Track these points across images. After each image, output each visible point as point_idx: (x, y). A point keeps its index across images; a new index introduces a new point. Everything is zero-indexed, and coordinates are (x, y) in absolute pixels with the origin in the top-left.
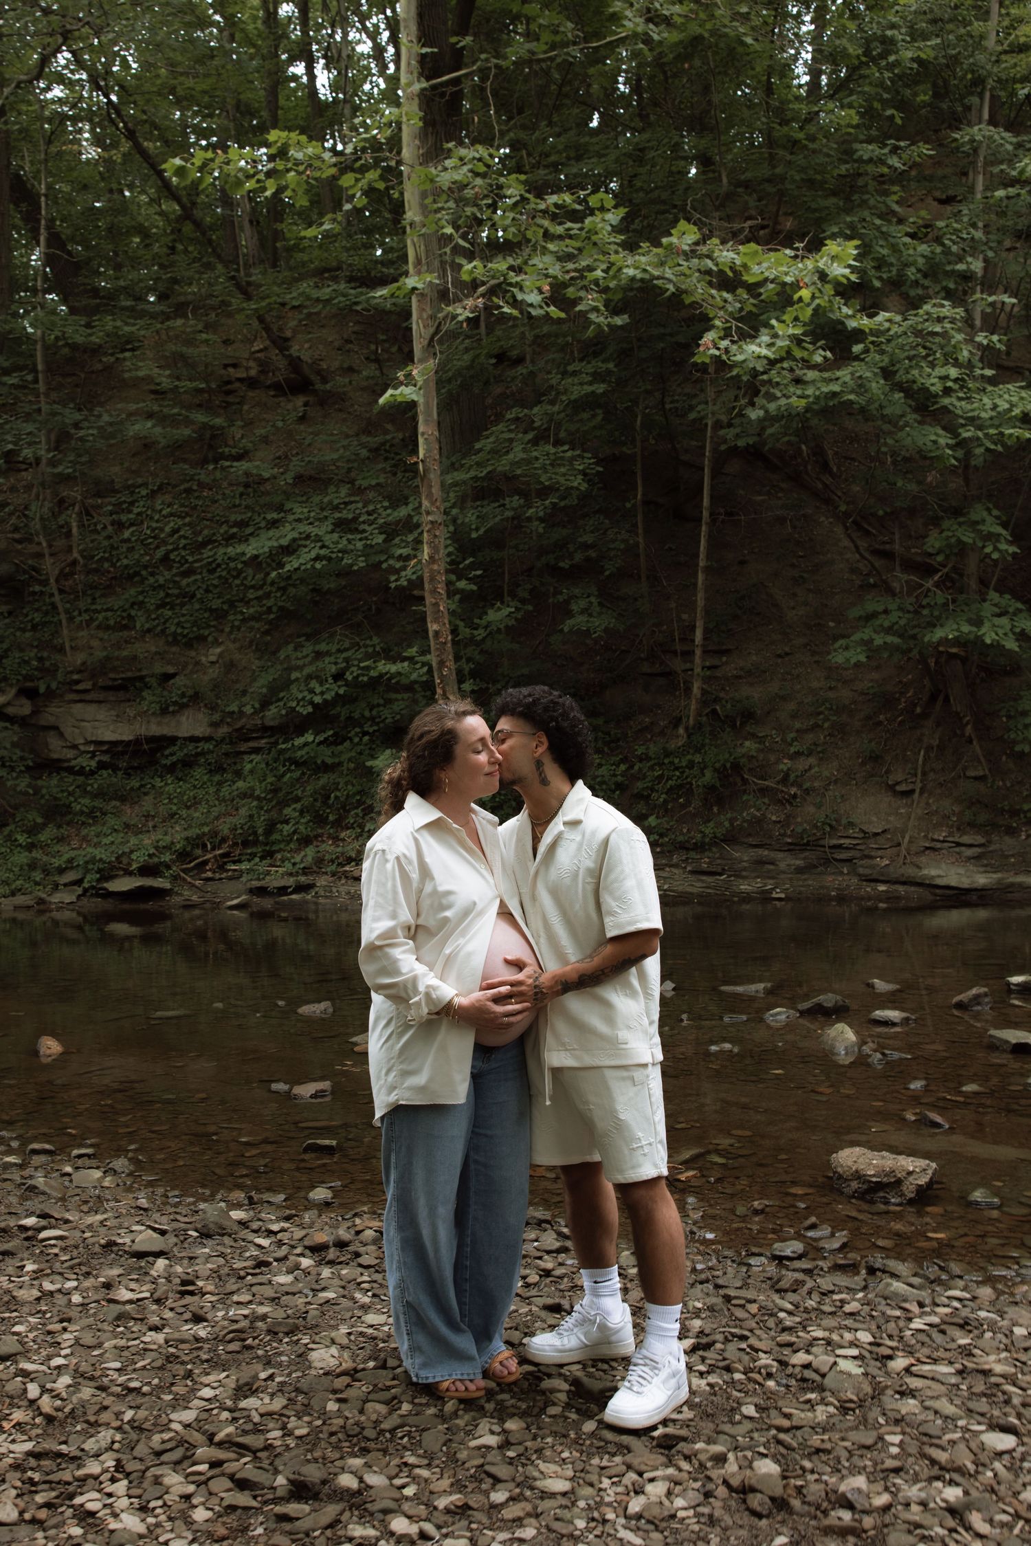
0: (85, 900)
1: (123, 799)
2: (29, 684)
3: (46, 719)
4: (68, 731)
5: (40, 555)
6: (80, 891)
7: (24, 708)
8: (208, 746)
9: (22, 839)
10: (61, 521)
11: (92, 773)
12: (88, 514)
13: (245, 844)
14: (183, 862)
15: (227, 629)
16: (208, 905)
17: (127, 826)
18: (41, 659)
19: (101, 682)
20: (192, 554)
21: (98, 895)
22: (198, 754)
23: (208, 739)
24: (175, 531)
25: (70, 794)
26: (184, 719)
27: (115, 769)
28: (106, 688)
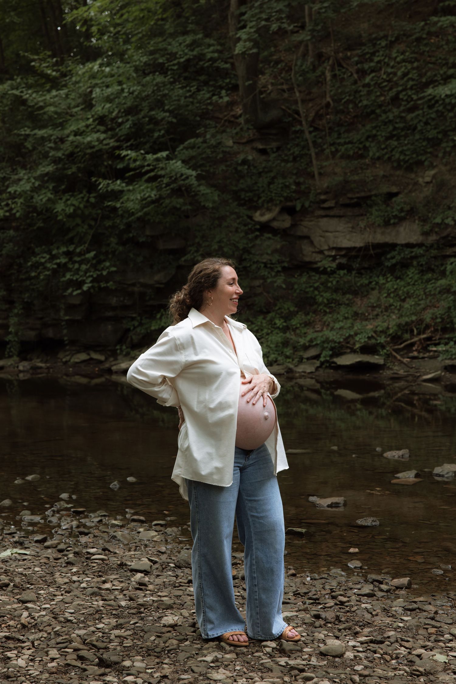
0: (321, 371)
1: (355, 293)
2: (289, 204)
3: (302, 230)
4: (317, 240)
5: (296, 102)
6: (318, 363)
7: (286, 222)
8: (421, 251)
9: (279, 322)
10: (318, 73)
11: (333, 272)
12: (340, 65)
13: (444, 330)
14: (395, 344)
15: (440, 155)
16: (410, 378)
17: (356, 314)
18: (298, 184)
19: (342, 200)
20: (417, 93)
21: (330, 367)
22: (412, 258)
23: (420, 245)
24: (405, 75)
25: (316, 289)
26: (402, 229)
27: (350, 270)
28: (345, 206)
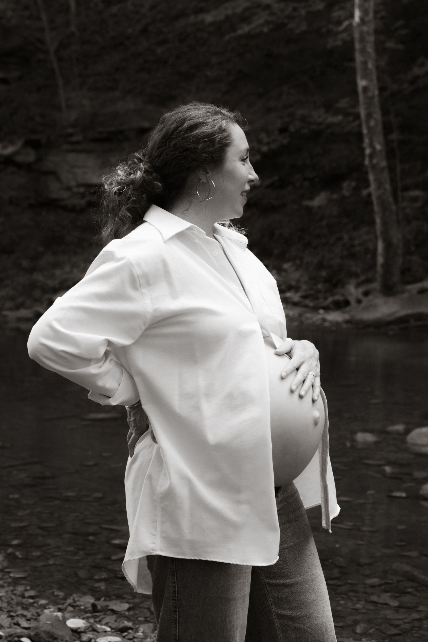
2: (34, 137)
3: (47, 165)
4: (64, 176)
5: (42, 30)
7: (30, 156)
11: (82, 210)
18: (43, 116)
19: (90, 135)
20: (167, 26)
24: (153, 7)
25: (64, 228)
28: (95, 140)
